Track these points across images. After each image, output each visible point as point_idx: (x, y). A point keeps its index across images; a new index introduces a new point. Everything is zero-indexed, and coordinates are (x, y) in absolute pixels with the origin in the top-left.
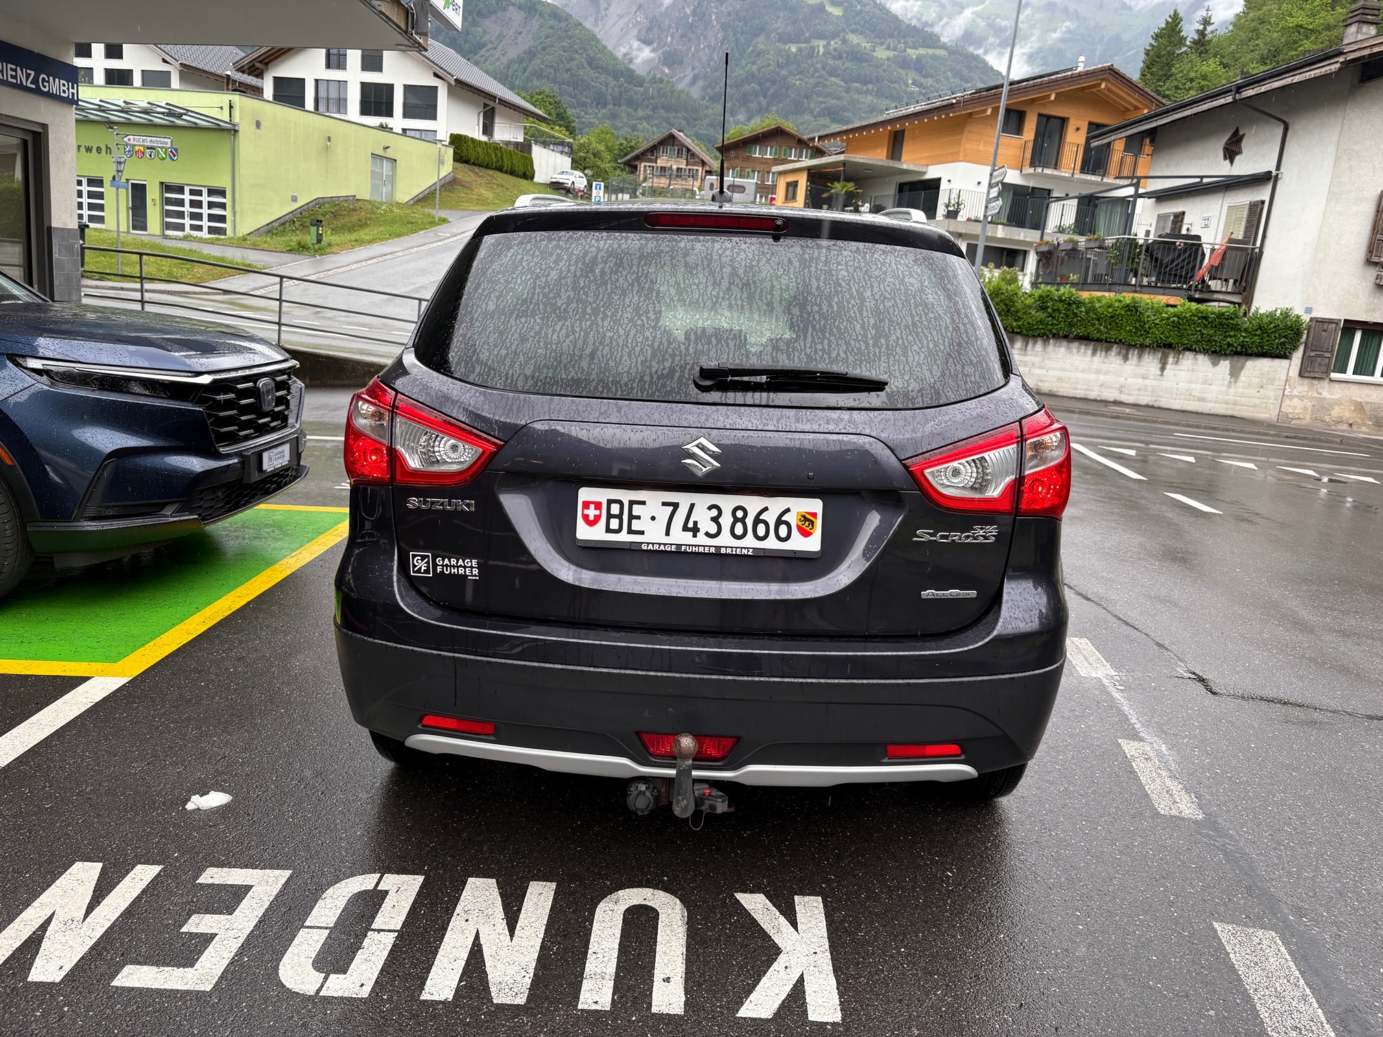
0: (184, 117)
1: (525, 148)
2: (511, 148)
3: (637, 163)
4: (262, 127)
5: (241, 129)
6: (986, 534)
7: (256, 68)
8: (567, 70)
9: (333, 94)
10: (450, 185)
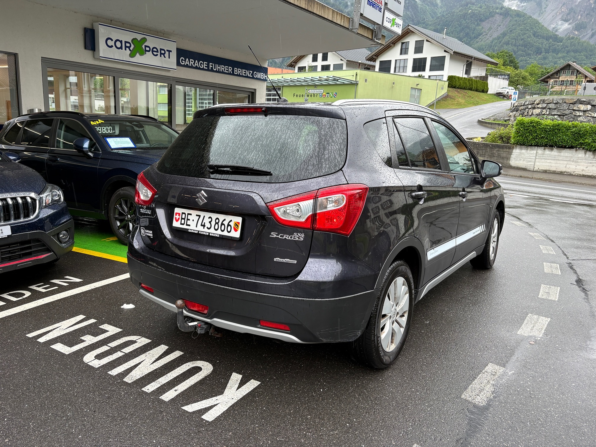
0: (339, 80)
1: (485, 78)
2: (478, 79)
3: (548, 80)
4: (367, 82)
5: (359, 83)
6: (299, 237)
7: (372, 59)
8: (522, 39)
9: (402, 65)
10: (445, 98)
